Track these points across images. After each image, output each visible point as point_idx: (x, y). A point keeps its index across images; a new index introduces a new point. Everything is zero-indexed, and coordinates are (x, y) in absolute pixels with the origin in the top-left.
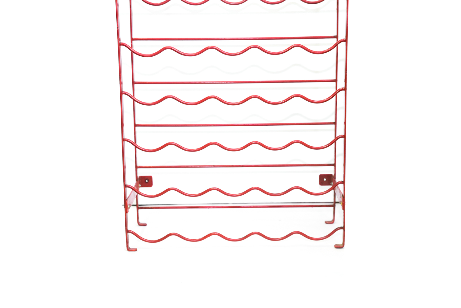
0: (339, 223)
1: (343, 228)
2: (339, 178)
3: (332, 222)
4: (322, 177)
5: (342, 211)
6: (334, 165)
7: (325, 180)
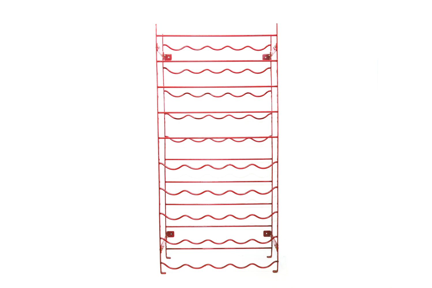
0: (274, 258)
1: (277, 261)
2: (274, 234)
3: (271, 257)
4: (265, 232)
5: (277, 252)
6: (272, 226)
7: (267, 233)
